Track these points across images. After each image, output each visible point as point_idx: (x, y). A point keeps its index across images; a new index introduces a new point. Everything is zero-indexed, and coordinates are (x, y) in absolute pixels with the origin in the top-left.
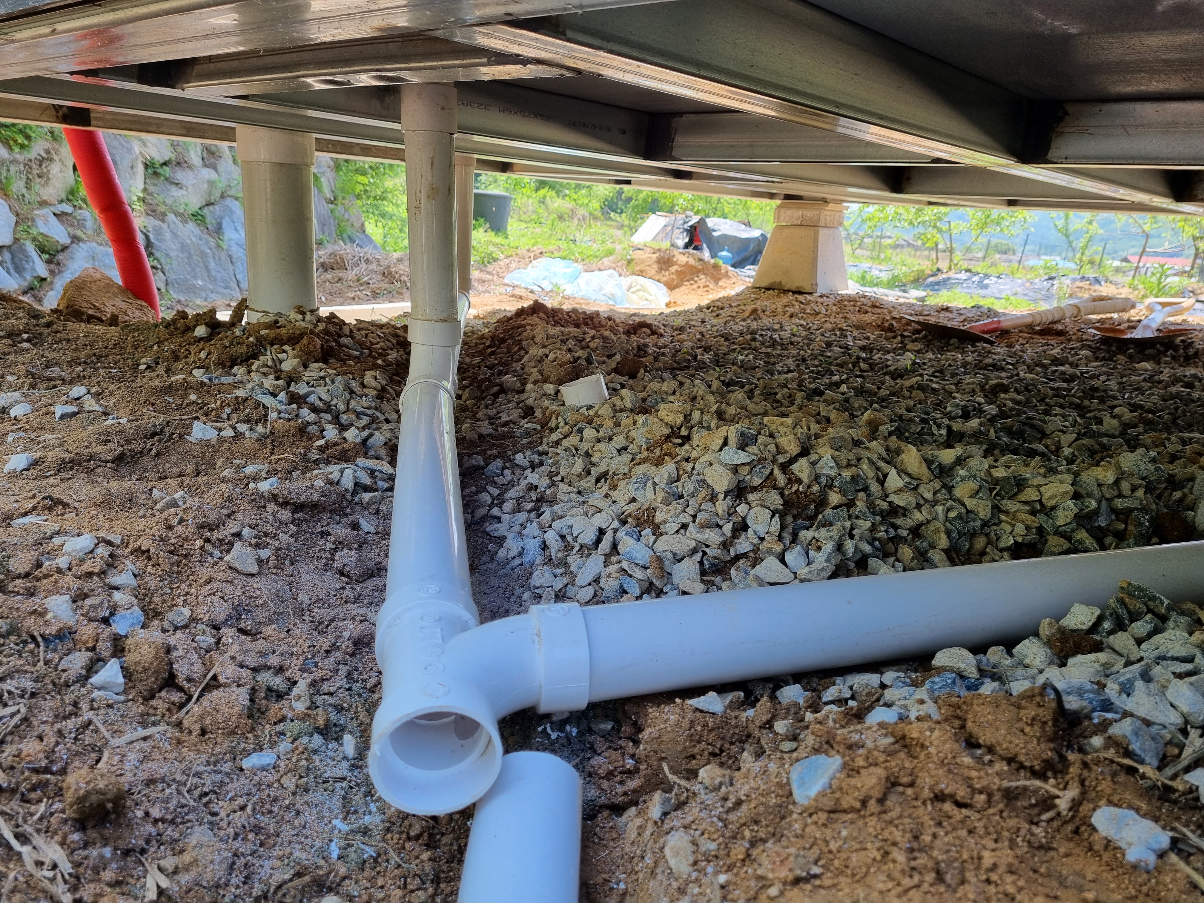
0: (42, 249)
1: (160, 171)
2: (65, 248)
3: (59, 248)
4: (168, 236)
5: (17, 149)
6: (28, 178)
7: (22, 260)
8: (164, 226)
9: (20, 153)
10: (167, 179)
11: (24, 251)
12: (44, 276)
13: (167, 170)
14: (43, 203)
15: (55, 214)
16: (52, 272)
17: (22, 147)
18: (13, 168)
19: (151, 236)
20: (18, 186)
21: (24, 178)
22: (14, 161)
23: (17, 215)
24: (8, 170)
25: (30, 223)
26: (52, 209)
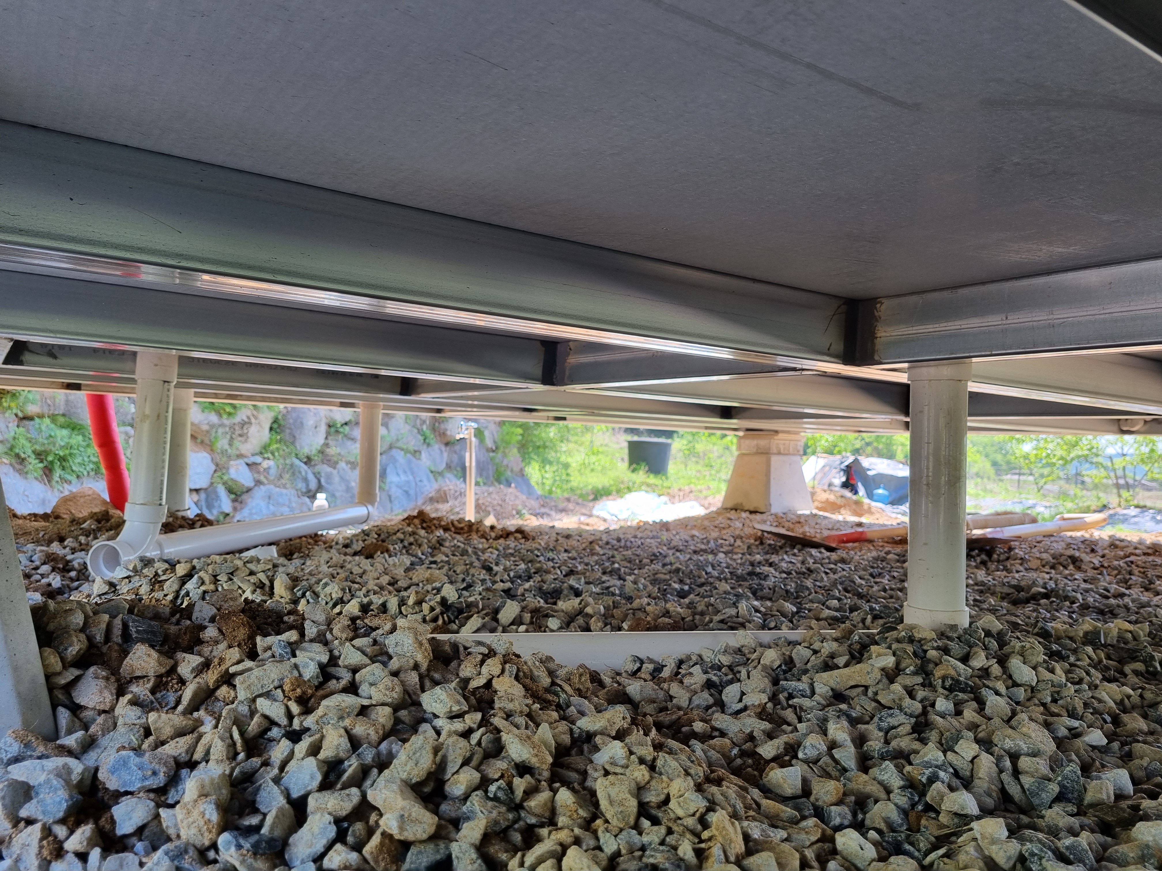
0: (230, 491)
1: (341, 430)
2: (249, 490)
3: (245, 490)
4: (336, 479)
5: (225, 416)
6: (231, 437)
7: (213, 499)
8: (335, 472)
9: (227, 419)
10: (346, 436)
11: (216, 492)
12: (227, 511)
13: (347, 428)
14: (240, 456)
15: (247, 464)
16: (235, 509)
17: (230, 414)
18: (220, 430)
19: (323, 481)
20: (222, 443)
21: (228, 436)
22: (222, 425)
23: (217, 465)
24: (216, 432)
25: (224, 471)
26: (247, 460)
